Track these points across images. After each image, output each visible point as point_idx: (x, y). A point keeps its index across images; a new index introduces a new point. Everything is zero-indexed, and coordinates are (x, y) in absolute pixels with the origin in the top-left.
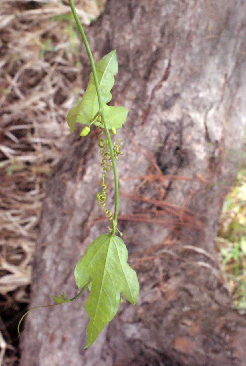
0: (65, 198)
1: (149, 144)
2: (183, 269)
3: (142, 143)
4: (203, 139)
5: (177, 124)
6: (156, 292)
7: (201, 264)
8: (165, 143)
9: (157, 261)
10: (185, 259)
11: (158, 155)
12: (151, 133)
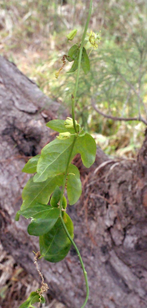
0: (16, 237)
1: (10, 152)
2: (109, 181)
3: (6, 156)
4: (29, 117)
5: (9, 127)
6: (112, 208)
7: (112, 168)
8: (16, 142)
9: (92, 196)
10: (103, 177)
11: (21, 151)
12: (3, 146)
